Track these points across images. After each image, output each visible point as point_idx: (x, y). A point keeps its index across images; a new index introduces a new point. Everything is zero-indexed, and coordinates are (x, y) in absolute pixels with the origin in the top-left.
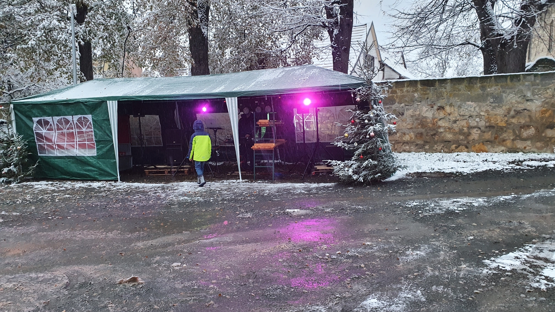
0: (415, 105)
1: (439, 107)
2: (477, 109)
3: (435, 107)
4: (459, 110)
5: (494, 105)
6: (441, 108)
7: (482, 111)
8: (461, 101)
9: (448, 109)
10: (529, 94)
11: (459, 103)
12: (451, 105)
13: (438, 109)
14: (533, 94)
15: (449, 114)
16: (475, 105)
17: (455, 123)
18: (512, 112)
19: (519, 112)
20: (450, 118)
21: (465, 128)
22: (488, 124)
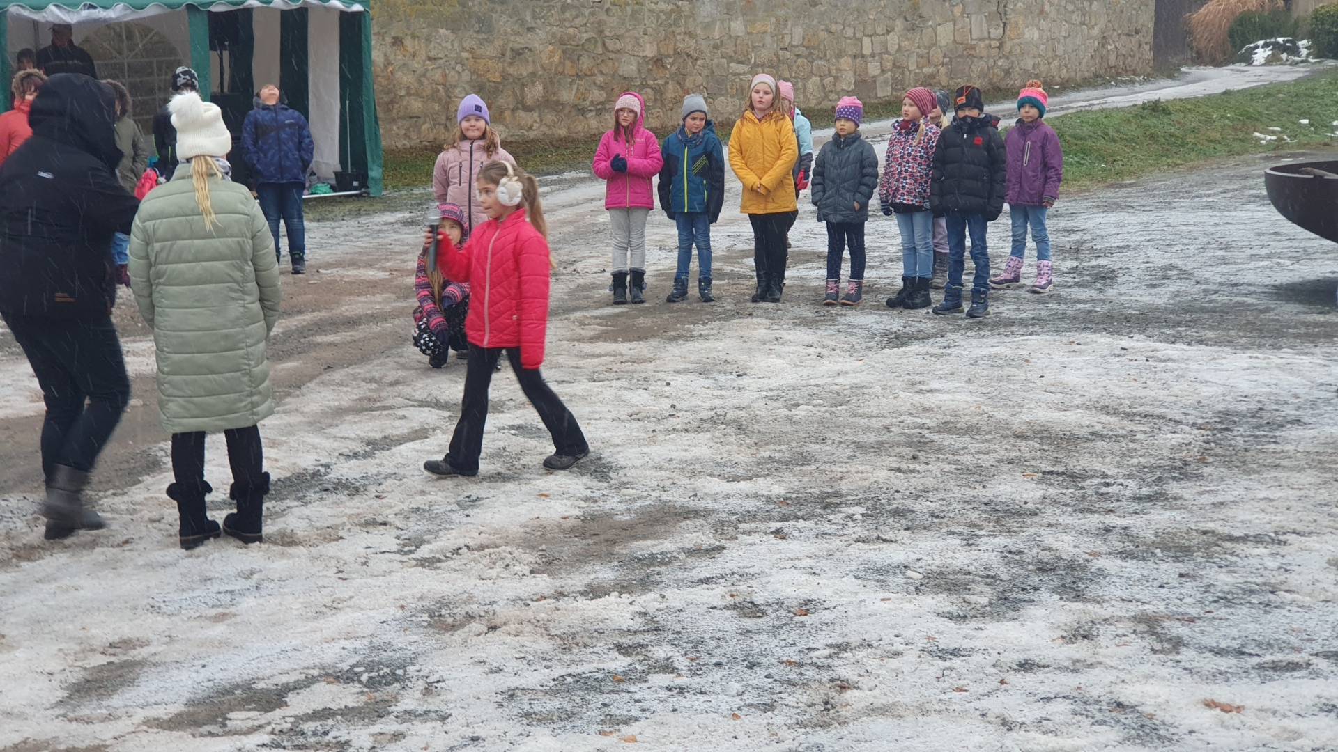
1: (394, 38)
2: (456, 44)
3: (388, 40)
4: (427, 46)
5: (480, 37)
6: (397, 41)
7: (464, 49)
8: (429, 25)
9: (408, 42)
10: (528, 17)
11: (425, 31)
12: (414, 37)
13: (394, 44)
14: (534, 18)
15: (414, 55)
16: (452, 37)
17: (424, 75)
18: (508, 54)
19: (518, 53)
20: (415, 65)
21: (440, 87)
22: (474, 77)
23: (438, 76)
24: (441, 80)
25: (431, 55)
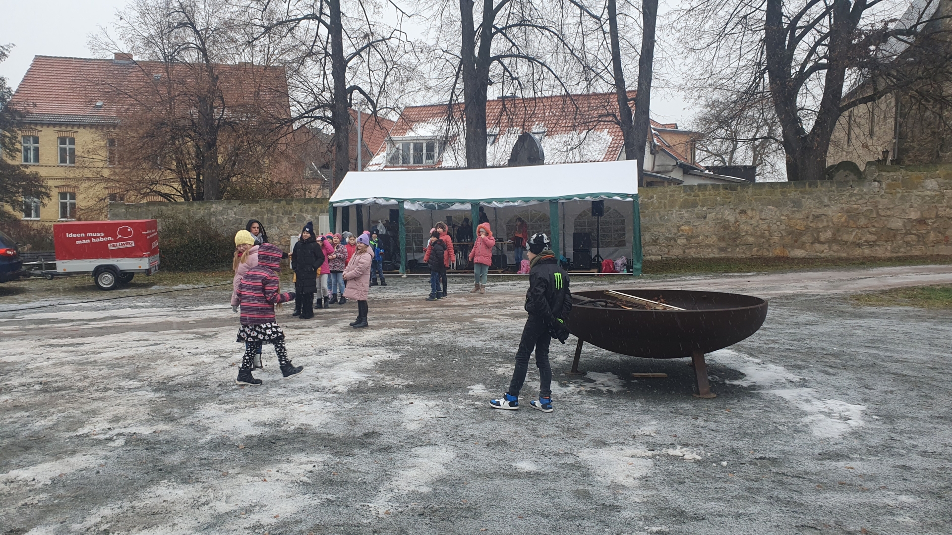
0: (718, 209)
1: (741, 210)
2: (778, 213)
3: (738, 211)
4: (760, 214)
5: (794, 209)
6: (743, 212)
7: (783, 215)
8: (762, 205)
9: (749, 212)
10: (826, 200)
11: (760, 207)
12: (752, 210)
13: (740, 213)
14: (830, 200)
15: (751, 218)
16: (776, 209)
17: (757, 226)
18: (811, 217)
19: (817, 217)
20: (752, 222)
21: (766, 232)
22: (788, 228)
23: (765, 226)
24: (767, 228)
25: (763, 217)
